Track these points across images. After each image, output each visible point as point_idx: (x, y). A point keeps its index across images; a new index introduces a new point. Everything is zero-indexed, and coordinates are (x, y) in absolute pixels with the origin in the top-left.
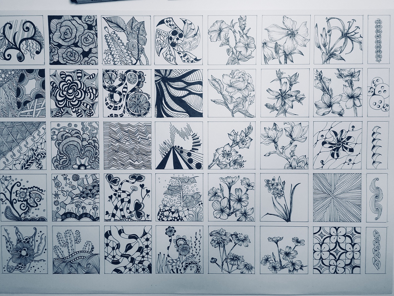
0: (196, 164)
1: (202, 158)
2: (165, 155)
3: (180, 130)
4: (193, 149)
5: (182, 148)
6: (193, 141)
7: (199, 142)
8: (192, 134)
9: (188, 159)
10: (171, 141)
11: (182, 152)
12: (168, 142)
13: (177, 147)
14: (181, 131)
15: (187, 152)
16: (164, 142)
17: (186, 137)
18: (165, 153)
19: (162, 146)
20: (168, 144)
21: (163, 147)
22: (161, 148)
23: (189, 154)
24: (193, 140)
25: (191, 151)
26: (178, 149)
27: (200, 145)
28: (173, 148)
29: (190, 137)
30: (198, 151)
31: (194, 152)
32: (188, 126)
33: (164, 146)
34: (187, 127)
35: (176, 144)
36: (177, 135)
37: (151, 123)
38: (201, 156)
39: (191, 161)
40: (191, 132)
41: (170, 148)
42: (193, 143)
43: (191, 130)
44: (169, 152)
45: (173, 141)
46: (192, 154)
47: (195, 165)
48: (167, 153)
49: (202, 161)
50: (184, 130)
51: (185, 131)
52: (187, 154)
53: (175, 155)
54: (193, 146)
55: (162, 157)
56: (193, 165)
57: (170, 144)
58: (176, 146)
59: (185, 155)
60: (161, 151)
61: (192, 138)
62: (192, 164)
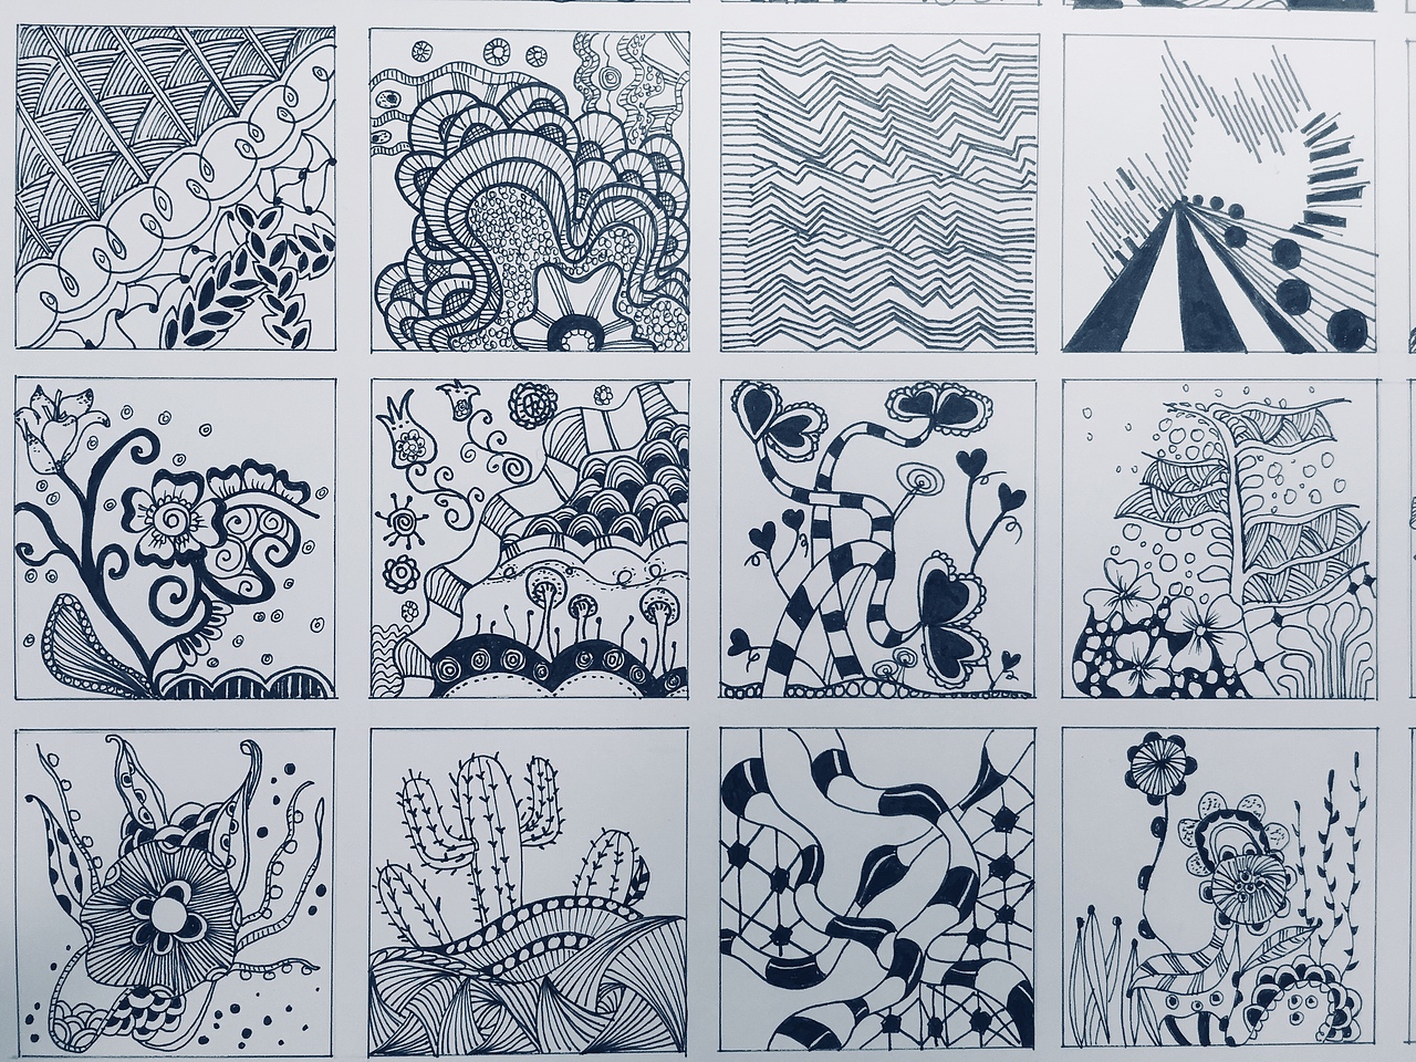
0: (1329, 315)
1: (1368, 281)
2: (1128, 254)
3: (1225, 89)
4: (1313, 218)
5: (1237, 211)
6: (1312, 168)
7: (1351, 172)
8: (1304, 118)
9: (1278, 282)
10: (1165, 167)
11: (1237, 237)
12: (1147, 171)
13: (1206, 203)
14: (1232, 101)
15: (1274, 241)
16: (1120, 171)
17: (1264, 139)
18: (1129, 242)
19: (1104, 196)
20: (1148, 182)
21: (1113, 204)
22: (1099, 207)
23: (1286, 253)
24: (1315, 157)
25: (1297, 229)
26: (1212, 218)
27: (1354, 193)
28: (1184, 211)
29: (1295, 141)
30: (1347, 234)
31: (1319, 236)
32: (1282, 65)
33: (1123, 199)
34: (1271, 75)
35: (1200, 185)
36: (1208, 129)
37: (1035, 40)
38: (1366, 262)
39: (1296, 296)
40: (1301, 106)
41: (1162, 210)
42: (1314, 179)
43: (1298, 95)
44: (1156, 239)
45: (1180, 165)
46: (1304, 253)
47: (1323, 327)
48: (1139, 242)
49: (1370, 296)
50: (1252, 91)
51: (1261, 102)
52: (1269, 254)
53: (1191, 262)
54: (1311, 198)
55: (1108, 269)
56: (1313, 324)
57: (1159, 185)
58: (1199, 199)
59: (1257, 258)
60: (1099, 229)
61: (1309, 143)
62: (1307, 315)
